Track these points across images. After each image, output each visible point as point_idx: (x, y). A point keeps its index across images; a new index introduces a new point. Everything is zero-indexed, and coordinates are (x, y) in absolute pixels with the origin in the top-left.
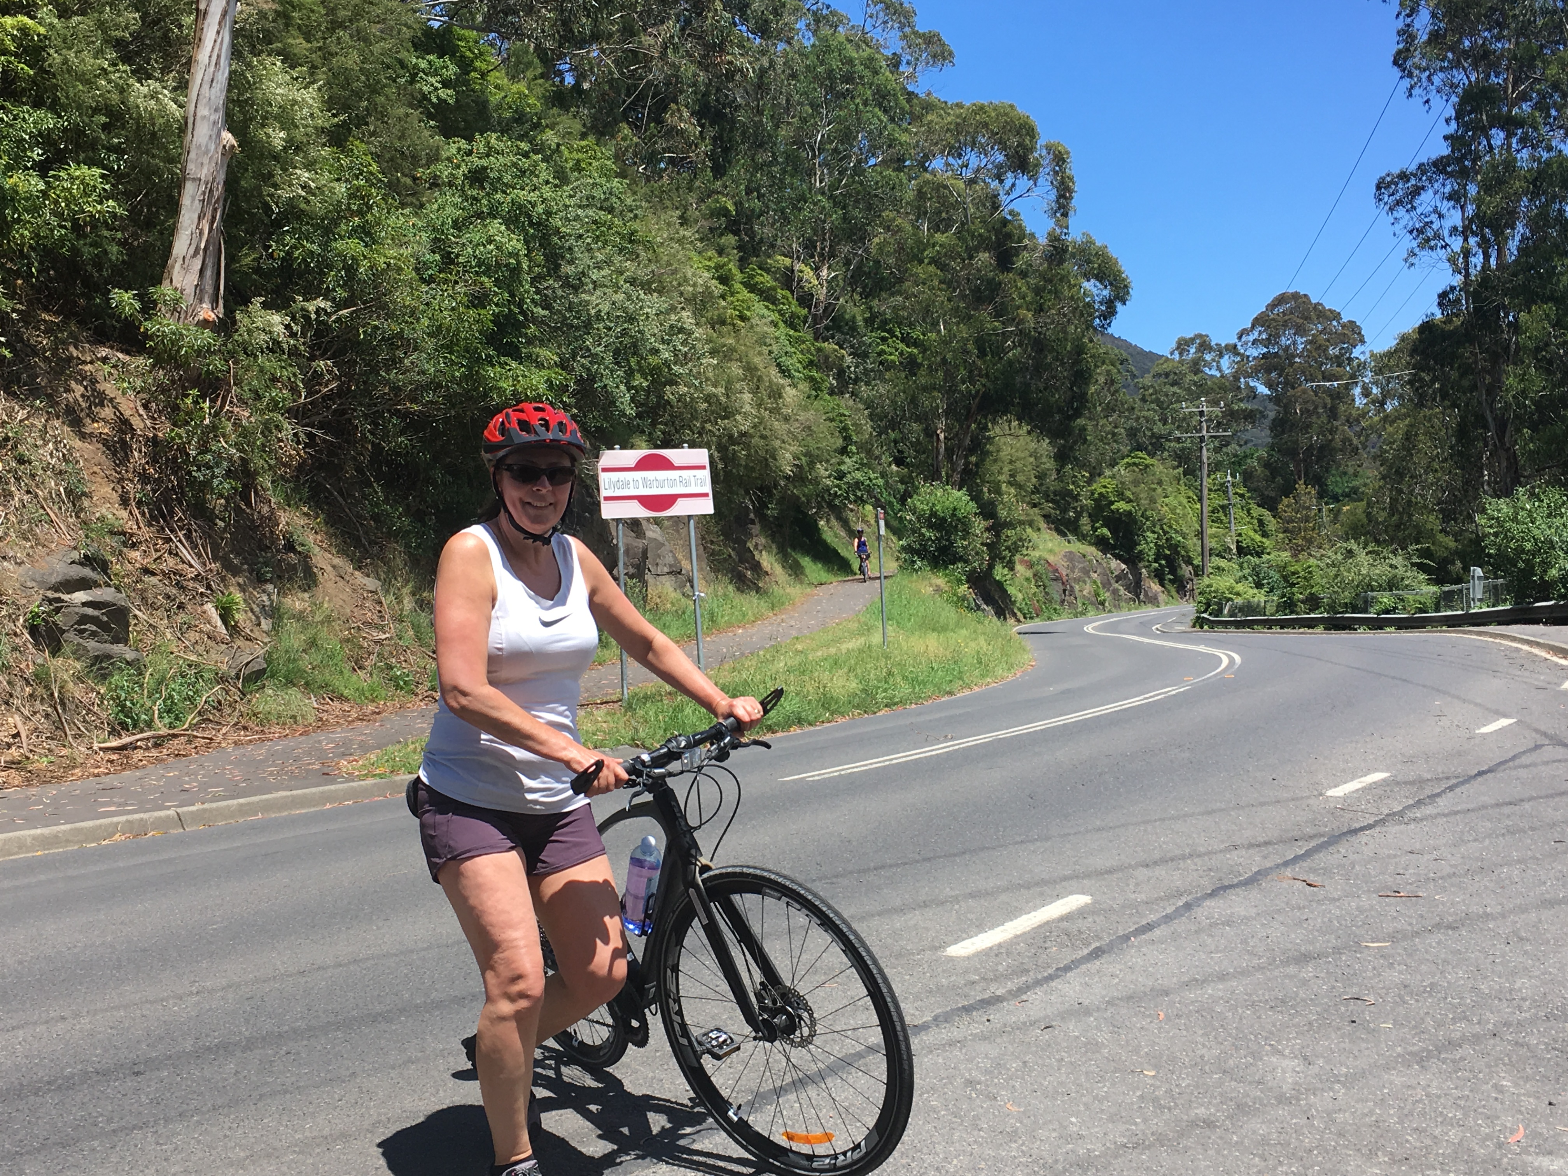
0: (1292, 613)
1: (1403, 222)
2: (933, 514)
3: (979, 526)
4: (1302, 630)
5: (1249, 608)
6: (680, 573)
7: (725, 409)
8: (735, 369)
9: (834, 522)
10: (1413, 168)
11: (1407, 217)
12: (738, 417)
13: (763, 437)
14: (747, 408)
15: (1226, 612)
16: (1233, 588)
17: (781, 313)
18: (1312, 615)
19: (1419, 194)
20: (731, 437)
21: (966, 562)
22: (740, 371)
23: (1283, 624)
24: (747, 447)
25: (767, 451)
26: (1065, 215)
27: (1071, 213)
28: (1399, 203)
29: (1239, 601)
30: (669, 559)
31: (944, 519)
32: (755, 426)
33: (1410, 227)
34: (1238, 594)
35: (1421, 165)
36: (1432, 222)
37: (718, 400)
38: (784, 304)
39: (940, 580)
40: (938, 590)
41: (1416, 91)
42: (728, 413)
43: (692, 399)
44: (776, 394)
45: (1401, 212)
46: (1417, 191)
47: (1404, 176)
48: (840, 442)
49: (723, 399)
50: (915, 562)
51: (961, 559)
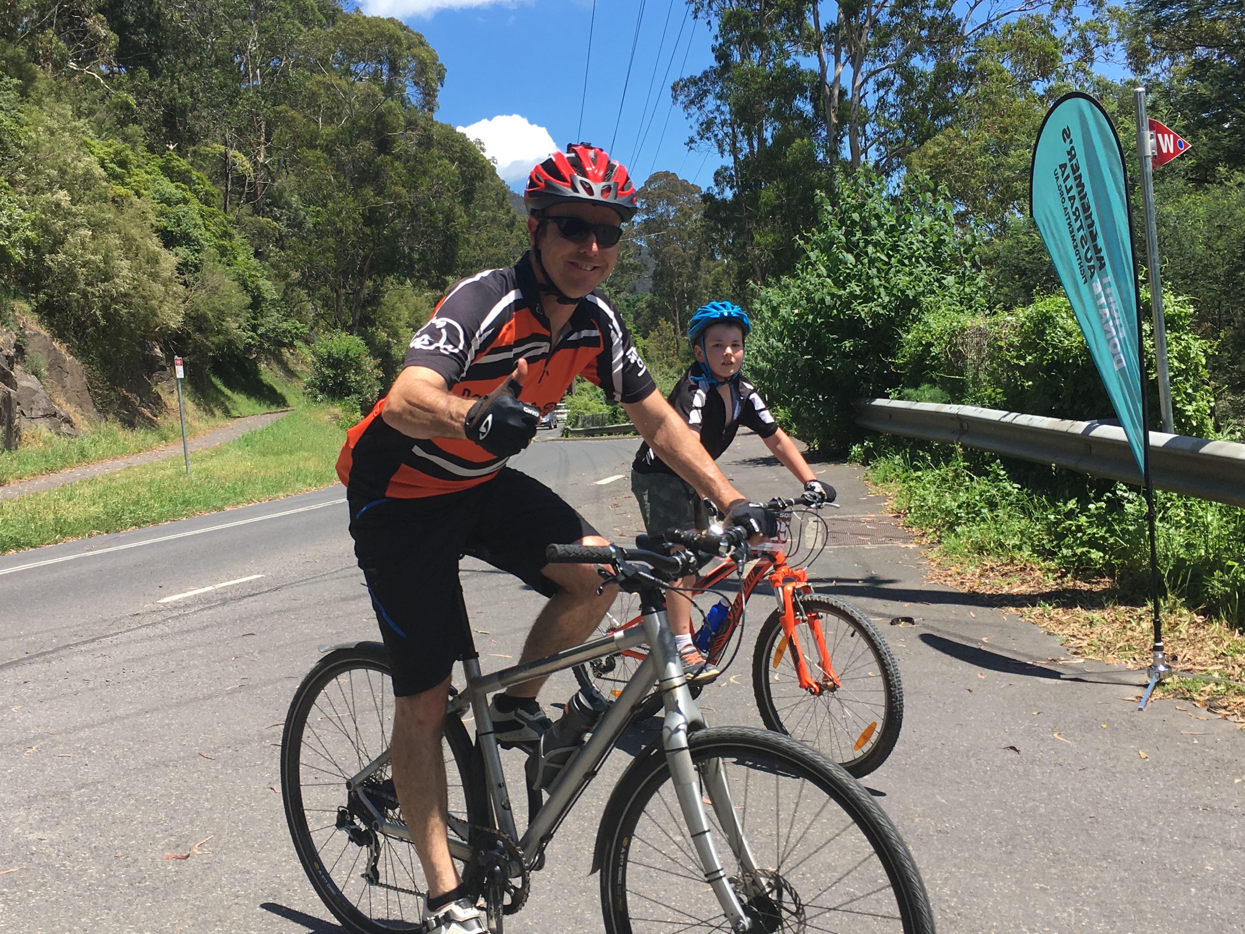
0: (616, 422)
1: (695, 117)
2: (330, 355)
3: (369, 363)
4: (620, 436)
5: (593, 420)
6: (55, 415)
7: (106, 274)
8: (114, 240)
9: (275, 366)
10: (699, 74)
11: (698, 113)
12: (117, 280)
13: (144, 297)
14: (125, 272)
15: (580, 423)
16: (587, 405)
17: (196, 192)
18: (627, 424)
19: (706, 96)
20: (111, 297)
21: (359, 393)
22: (118, 242)
23: (610, 432)
24: (128, 305)
25: (146, 308)
26: (431, 110)
27: (436, 108)
28: (692, 102)
29: (588, 414)
30: (43, 404)
31: (339, 361)
32: (135, 288)
33: (700, 121)
34: (589, 410)
35: (705, 72)
36: (716, 118)
37: (98, 267)
38: (199, 184)
39: (337, 409)
40: (336, 417)
41: (700, 15)
42: (107, 277)
43: (70, 265)
44: (154, 260)
45: (694, 109)
46: (706, 93)
47: (694, 81)
48: (248, 300)
49: (102, 265)
50: (316, 397)
51: (356, 392)
